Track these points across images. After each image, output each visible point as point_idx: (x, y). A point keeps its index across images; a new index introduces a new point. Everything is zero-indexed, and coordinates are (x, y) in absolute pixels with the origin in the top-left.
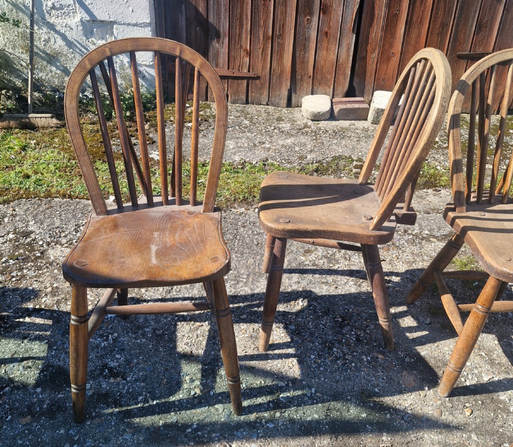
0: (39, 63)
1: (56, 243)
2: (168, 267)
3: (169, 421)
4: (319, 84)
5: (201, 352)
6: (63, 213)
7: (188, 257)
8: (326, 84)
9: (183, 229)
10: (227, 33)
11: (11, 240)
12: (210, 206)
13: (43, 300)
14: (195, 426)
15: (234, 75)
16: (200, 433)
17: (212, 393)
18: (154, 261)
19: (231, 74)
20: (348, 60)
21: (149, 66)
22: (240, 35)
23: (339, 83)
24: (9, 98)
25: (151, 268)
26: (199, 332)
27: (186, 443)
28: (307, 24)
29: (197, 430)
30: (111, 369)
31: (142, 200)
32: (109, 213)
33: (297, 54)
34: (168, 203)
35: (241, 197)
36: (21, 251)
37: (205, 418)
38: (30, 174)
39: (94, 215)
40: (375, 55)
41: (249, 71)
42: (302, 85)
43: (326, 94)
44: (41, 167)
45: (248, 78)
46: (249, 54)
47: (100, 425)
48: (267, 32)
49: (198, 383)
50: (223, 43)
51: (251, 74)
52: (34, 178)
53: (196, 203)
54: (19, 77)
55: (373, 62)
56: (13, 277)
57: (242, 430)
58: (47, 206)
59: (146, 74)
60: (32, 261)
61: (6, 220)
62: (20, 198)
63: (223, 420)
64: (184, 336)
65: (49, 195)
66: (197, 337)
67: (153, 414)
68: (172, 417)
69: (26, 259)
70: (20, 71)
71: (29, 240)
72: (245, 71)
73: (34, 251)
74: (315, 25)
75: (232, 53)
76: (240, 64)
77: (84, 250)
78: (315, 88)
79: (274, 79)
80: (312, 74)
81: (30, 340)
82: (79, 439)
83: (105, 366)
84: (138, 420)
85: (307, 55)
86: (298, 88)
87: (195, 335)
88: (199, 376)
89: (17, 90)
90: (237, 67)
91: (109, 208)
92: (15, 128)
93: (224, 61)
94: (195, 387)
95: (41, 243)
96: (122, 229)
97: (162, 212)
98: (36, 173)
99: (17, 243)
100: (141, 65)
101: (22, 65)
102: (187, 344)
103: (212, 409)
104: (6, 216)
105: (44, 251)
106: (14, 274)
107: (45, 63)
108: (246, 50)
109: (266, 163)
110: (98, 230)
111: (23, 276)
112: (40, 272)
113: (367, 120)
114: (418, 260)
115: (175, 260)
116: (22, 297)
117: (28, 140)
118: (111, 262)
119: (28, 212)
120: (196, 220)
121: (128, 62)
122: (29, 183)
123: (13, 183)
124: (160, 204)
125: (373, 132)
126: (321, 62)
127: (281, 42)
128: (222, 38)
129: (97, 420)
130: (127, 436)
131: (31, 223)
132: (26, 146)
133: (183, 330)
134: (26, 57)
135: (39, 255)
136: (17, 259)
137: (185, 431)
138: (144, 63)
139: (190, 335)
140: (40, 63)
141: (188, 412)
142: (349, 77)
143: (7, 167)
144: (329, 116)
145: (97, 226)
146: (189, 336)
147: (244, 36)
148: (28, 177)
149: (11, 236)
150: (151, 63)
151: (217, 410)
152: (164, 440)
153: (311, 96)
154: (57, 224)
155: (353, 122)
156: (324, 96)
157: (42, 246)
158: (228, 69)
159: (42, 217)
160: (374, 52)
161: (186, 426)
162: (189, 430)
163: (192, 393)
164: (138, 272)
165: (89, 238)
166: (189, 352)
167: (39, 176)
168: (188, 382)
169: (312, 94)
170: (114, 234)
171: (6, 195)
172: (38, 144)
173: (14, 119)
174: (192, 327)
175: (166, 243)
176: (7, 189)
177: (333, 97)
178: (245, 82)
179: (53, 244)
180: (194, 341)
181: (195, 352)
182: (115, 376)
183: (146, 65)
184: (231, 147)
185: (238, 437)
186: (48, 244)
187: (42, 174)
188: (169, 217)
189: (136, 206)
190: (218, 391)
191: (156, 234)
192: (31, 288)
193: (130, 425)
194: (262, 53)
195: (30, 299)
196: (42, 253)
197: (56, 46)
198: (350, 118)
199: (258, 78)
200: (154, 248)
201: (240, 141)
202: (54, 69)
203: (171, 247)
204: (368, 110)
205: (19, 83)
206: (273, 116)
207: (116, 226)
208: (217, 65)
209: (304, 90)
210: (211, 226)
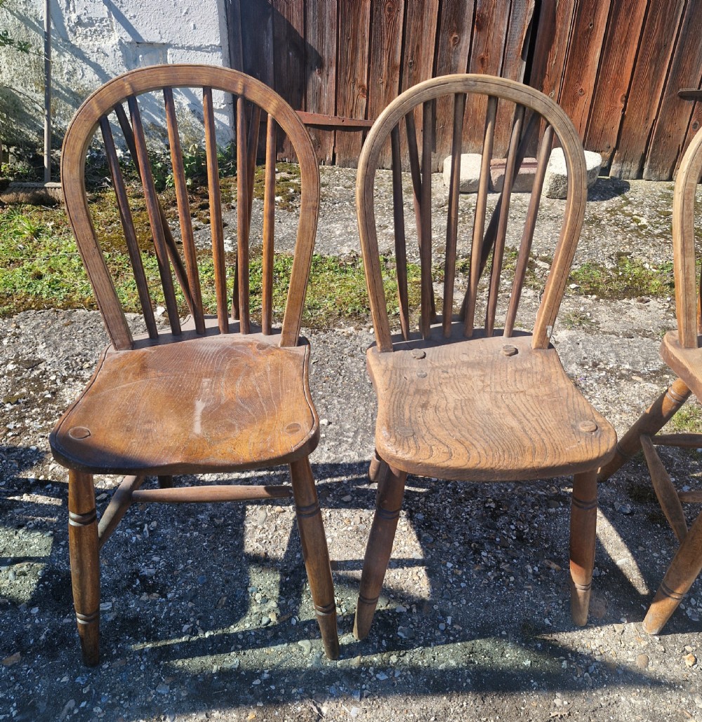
0: (61, 106)
1: (76, 378)
2: (219, 440)
3: (227, 666)
4: (470, 138)
5: (280, 554)
6: (89, 332)
7: (252, 422)
9: (248, 374)
10: (334, 61)
11: (9, 373)
12: (293, 336)
13: (51, 467)
14: (266, 676)
15: (345, 124)
16: (273, 687)
17: (294, 622)
18: (198, 429)
19: (339, 123)
21: (219, 111)
22: (353, 63)
23: (499, 137)
24: (20, 158)
25: (189, 441)
26: (279, 522)
27: (252, 703)
28: (454, 45)
29: (268, 682)
30: (144, 579)
31: (188, 324)
32: (134, 345)
34: (228, 329)
35: (350, 310)
36: (24, 390)
37: (283, 661)
38: (43, 272)
39: (112, 349)
40: (554, 93)
41: (366, 118)
42: (444, 138)
44: (60, 262)
46: (366, 92)
47: (122, 670)
48: (393, 58)
49: (273, 604)
50: (328, 75)
51: (369, 122)
52: (48, 278)
53: (271, 331)
54: (33, 127)
56: (9, 430)
57: (338, 683)
58: (65, 321)
59: (215, 123)
60: (39, 406)
61: (5, 342)
62: (28, 309)
63: (309, 665)
64: (256, 527)
65: (69, 305)
66: (276, 530)
67: (203, 653)
68: (232, 660)
69: (30, 403)
70: (34, 118)
71: (36, 372)
72: (361, 117)
73: (43, 390)
74: (466, 47)
75: (341, 91)
76: (353, 107)
81: (27, 530)
82: (90, 692)
83: (136, 574)
84: (180, 663)
86: (438, 143)
87: (273, 526)
88: (276, 592)
89: (33, 146)
90: (348, 112)
91: (135, 338)
92: (26, 203)
93: (329, 102)
94: (269, 612)
95: (53, 378)
96: (152, 373)
97: (218, 344)
98: (52, 271)
99: (19, 378)
101: (37, 110)
102: (260, 540)
103: (293, 648)
104: (6, 336)
105: (57, 390)
106: (11, 426)
107: (70, 107)
108: (361, 86)
109: (388, 258)
111: (24, 430)
112: (50, 423)
114: (614, 411)
115: (231, 427)
116: (21, 463)
117: (43, 222)
118: (129, 430)
119: (38, 331)
120: (270, 358)
121: (188, 105)
122: (42, 287)
123: (17, 285)
124: (215, 331)
125: (550, 210)
126: (474, 103)
127: (415, 73)
128: (326, 68)
129: (119, 662)
130: (163, 690)
131: (41, 347)
132: (39, 230)
133: (255, 517)
134: (40, 97)
135: (49, 396)
136: (17, 403)
137: (251, 684)
139: (265, 526)
140: (63, 107)
141: (257, 652)
143: (11, 261)
146: (264, 528)
147: (359, 64)
148: (39, 276)
149: (11, 367)
150: (222, 107)
151: (301, 649)
152: (217, 697)
154: (79, 349)
155: (519, 194)
157: (54, 382)
158: (336, 115)
159: (56, 338)
160: (554, 88)
161: (253, 674)
162: (257, 682)
163: (265, 620)
164: (170, 449)
166: (263, 554)
167: (56, 275)
168: (258, 601)
170: (140, 381)
171: (7, 304)
172: (58, 228)
173: (26, 190)
174: (269, 514)
175: (220, 397)
176: (9, 295)
177: (490, 156)
178: (360, 134)
179: (71, 379)
180: (270, 537)
181: (271, 554)
182: (150, 590)
184: (338, 233)
185: (332, 696)
186: (64, 379)
187: (61, 272)
188: (229, 352)
189: (178, 335)
190: (304, 618)
191: (206, 382)
192: (34, 448)
193: (168, 671)
194: (386, 91)
195: (32, 465)
196: (53, 394)
197: (85, 82)
198: (515, 190)
200: (200, 406)
201: (351, 223)
203: (227, 404)
205: (33, 137)
207: (143, 368)
208: (319, 110)
209: (447, 146)
210: (293, 370)
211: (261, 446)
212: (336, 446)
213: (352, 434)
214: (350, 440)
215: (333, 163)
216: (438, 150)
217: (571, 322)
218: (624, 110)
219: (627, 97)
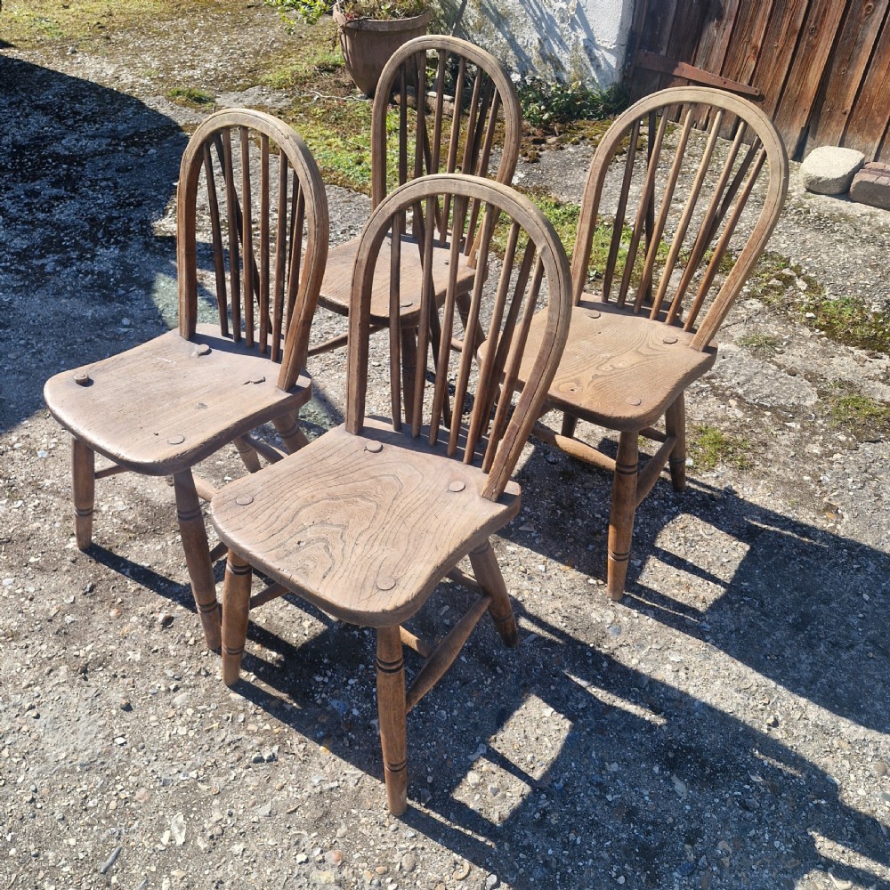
4: (858, 130)
8: (870, 133)
10: (734, 15)
15: (726, 87)
19: (721, 84)
21: (609, 51)
22: (752, 20)
28: (866, 15)
33: (835, 69)
38: (366, 160)
41: (750, 84)
42: (828, 125)
46: (759, 56)
48: (795, 21)
50: (724, 29)
51: (753, 91)
59: (602, 63)
72: (745, 82)
74: (879, 18)
75: (734, 49)
76: (740, 69)
78: (849, 135)
79: (785, 106)
80: (850, 108)
85: (850, 72)
86: (820, 129)
90: (734, 74)
93: (718, 60)
100: (598, 47)
108: (755, 47)
121: (584, 40)
123: (342, 165)
126: (872, 89)
127: (814, 42)
128: (725, 21)
138: (604, 45)
143: (358, 149)
147: (758, 22)
150: (614, 46)
156: (855, 152)
158: (721, 75)
169: (841, 145)
177: (872, 159)
183: (605, 48)
194: (778, 57)
198: (877, 203)
199: (762, 99)
208: (706, 66)
209: (829, 134)
215: (704, 128)
216: (818, 137)
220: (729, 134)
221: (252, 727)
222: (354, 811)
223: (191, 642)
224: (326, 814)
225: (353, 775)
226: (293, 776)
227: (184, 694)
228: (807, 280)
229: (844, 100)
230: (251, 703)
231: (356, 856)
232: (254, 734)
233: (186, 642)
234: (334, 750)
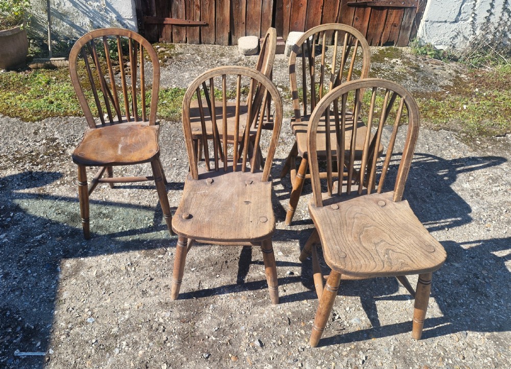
0: (54, 20)
1: (72, 145)
2: (126, 156)
3: (135, 238)
4: (251, 28)
5: (155, 205)
6: (75, 126)
7: (138, 150)
8: (255, 28)
9: (137, 135)
11: (44, 144)
12: (153, 122)
13: (66, 178)
14: (148, 241)
15: (190, 23)
16: (151, 244)
17: (159, 225)
18: (119, 152)
19: (188, 23)
20: (270, 10)
21: (130, 19)
23: (264, 27)
24: (35, 45)
25: (117, 156)
26: (155, 195)
27: (143, 248)
30: (104, 214)
31: (116, 119)
32: (97, 127)
33: (234, 7)
34: (130, 120)
36: (51, 150)
37: (154, 237)
38: (53, 100)
39: (89, 128)
40: (289, 6)
41: (200, 20)
42: (238, 29)
43: (256, 35)
44: (60, 96)
45: (200, 26)
46: (200, 8)
47: (98, 241)
49: (152, 220)
50: (181, 1)
51: (202, 23)
52: (55, 103)
53: (146, 120)
54: (41, 30)
55: (288, 11)
56: (47, 166)
58: (65, 122)
59: (128, 25)
60: (58, 156)
61: (40, 131)
62: (48, 117)
63: (164, 237)
64: (146, 197)
65: (66, 114)
66: (154, 198)
67: (127, 235)
68: (137, 237)
69: (54, 155)
70: (42, 26)
71: (55, 143)
72: (198, 20)
73: (59, 150)
75: (188, 8)
76: (194, 15)
77: (83, 147)
78: (248, 31)
79: (218, 25)
80: (244, 21)
81: (59, 200)
82: (87, 247)
83: (101, 213)
84: (118, 238)
85: (240, 7)
86: (236, 32)
88: (153, 217)
89: (41, 39)
90: (192, 18)
91: (97, 124)
92: (42, 68)
93: (182, 13)
94: (150, 222)
95: (62, 145)
96: (103, 136)
97: (126, 126)
98: (57, 100)
99: (48, 146)
100: (124, 19)
101: (43, 22)
102: (147, 201)
103: (158, 233)
104: (40, 129)
105: (65, 150)
106: (48, 164)
107: (59, 20)
108: (197, 5)
110: (90, 137)
111: (53, 165)
112: (63, 162)
113: (284, 53)
115: (130, 152)
116: (54, 177)
117: (50, 77)
118: (97, 153)
119: (54, 126)
120: (145, 130)
121: (115, 17)
122: (53, 107)
123: (42, 106)
124: (126, 121)
126: (251, 12)
129: (96, 239)
130: (112, 245)
131: (56, 133)
132: (49, 81)
134: (45, 16)
135: (62, 152)
136: (49, 155)
137: (143, 243)
138: (126, 17)
139: (150, 196)
140: (55, 20)
141: (145, 234)
142: (271, 22)
143: (38, 96)
144: (256, 52)
145: (90, 134)
148: (52, 102)
149: (44, 141)
151: (161, 233)
152: (132, 247)
153: (244, 37)
154: (72, 133)
156: (254, 37)
157: (63, 147)
158: (186, 19)
159: (62, 129)
160: (288, 4)
161: (143, 241)
162: (145, 242)
163: (149, 225)
164: (110, 158)
165: (86, 141)
166: (148, 205)
167: (59, 102)
168: (146, 219)
169: (246, 35)
170: (99, 139)
171: (39, 115)
172: (57, 80)
173: (41, 62)
174: (151, 192)
175: (127, 143)
176: (39, 111)
177: (261, 37)
178: (198, 28)
179: (70, 146)
180: (151, 199)
181: (152, 205)
182: (107, 217)
183: (128, 19)
184: (186, 77)
186: (67, 146)
187: (61, 100)
188: (130, 128)
189: (112, 123)
190: (163, 224)
191: (122, 138)
192: (58, 172)
193: (114, 241)
194: (209, 7)
195: (58, 178)
196: (63, 151)
197: (65, 8)
199: (207, 25)
200: (120, 146)
201: (193, 72)
202: (65, 24)
203: (129, 145)
204: (284, 46)
205: (42, 35)
206: (218, 52)
207: (100, 134)
208: (178, 17)
209: (240, 32)
210: (153, 133)
211: (140, 157)
212: (179, 168)
213: (186, 163)
214: (185, 166)
215: (186, 42)
216: (236, 34)
217: (288, 115)
218: (322, 13)
219: (323, 6)
220: (199, 42)
221: (344, 353)
222: (409, 350)
223: (280, 343)
224: (404, 358)
225: (392, 339)
226: (378, 357)
227: (307, 363)
228: (281, 87)
229: (241, 18)
230: (332, 346)
231: (429, 362)
232: (348, 355)
233: (278, 345)
234: (377, 337)
